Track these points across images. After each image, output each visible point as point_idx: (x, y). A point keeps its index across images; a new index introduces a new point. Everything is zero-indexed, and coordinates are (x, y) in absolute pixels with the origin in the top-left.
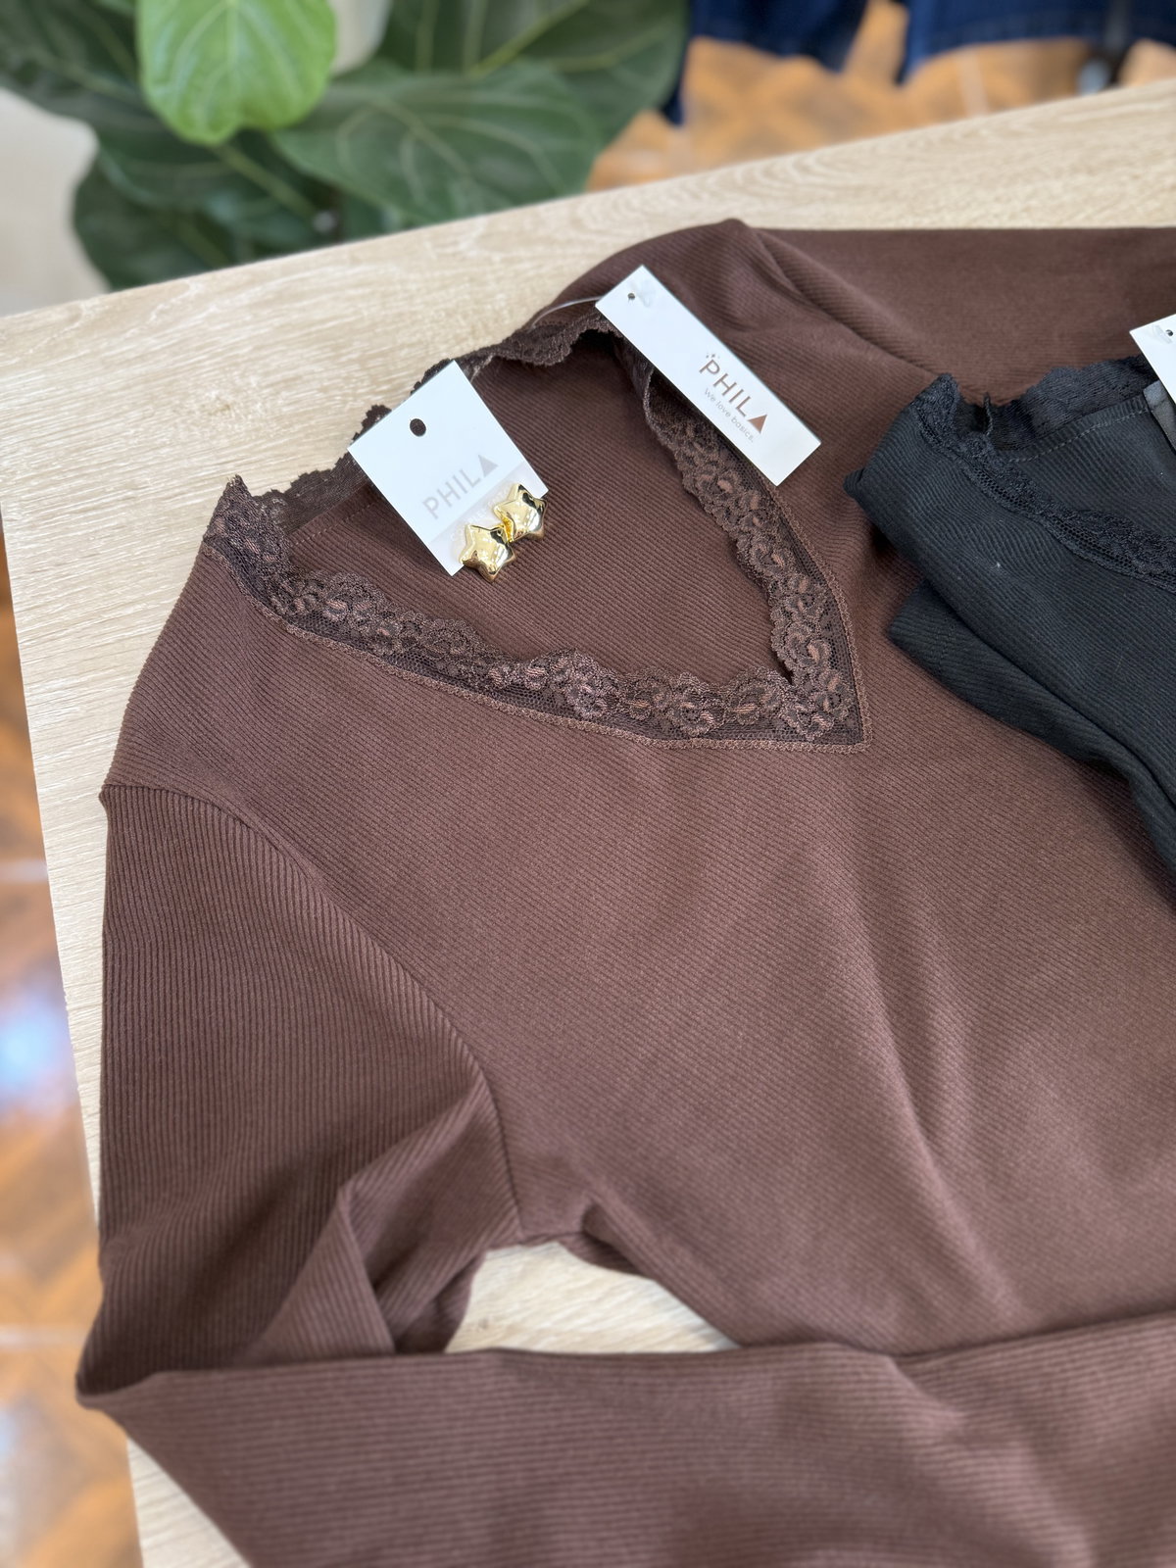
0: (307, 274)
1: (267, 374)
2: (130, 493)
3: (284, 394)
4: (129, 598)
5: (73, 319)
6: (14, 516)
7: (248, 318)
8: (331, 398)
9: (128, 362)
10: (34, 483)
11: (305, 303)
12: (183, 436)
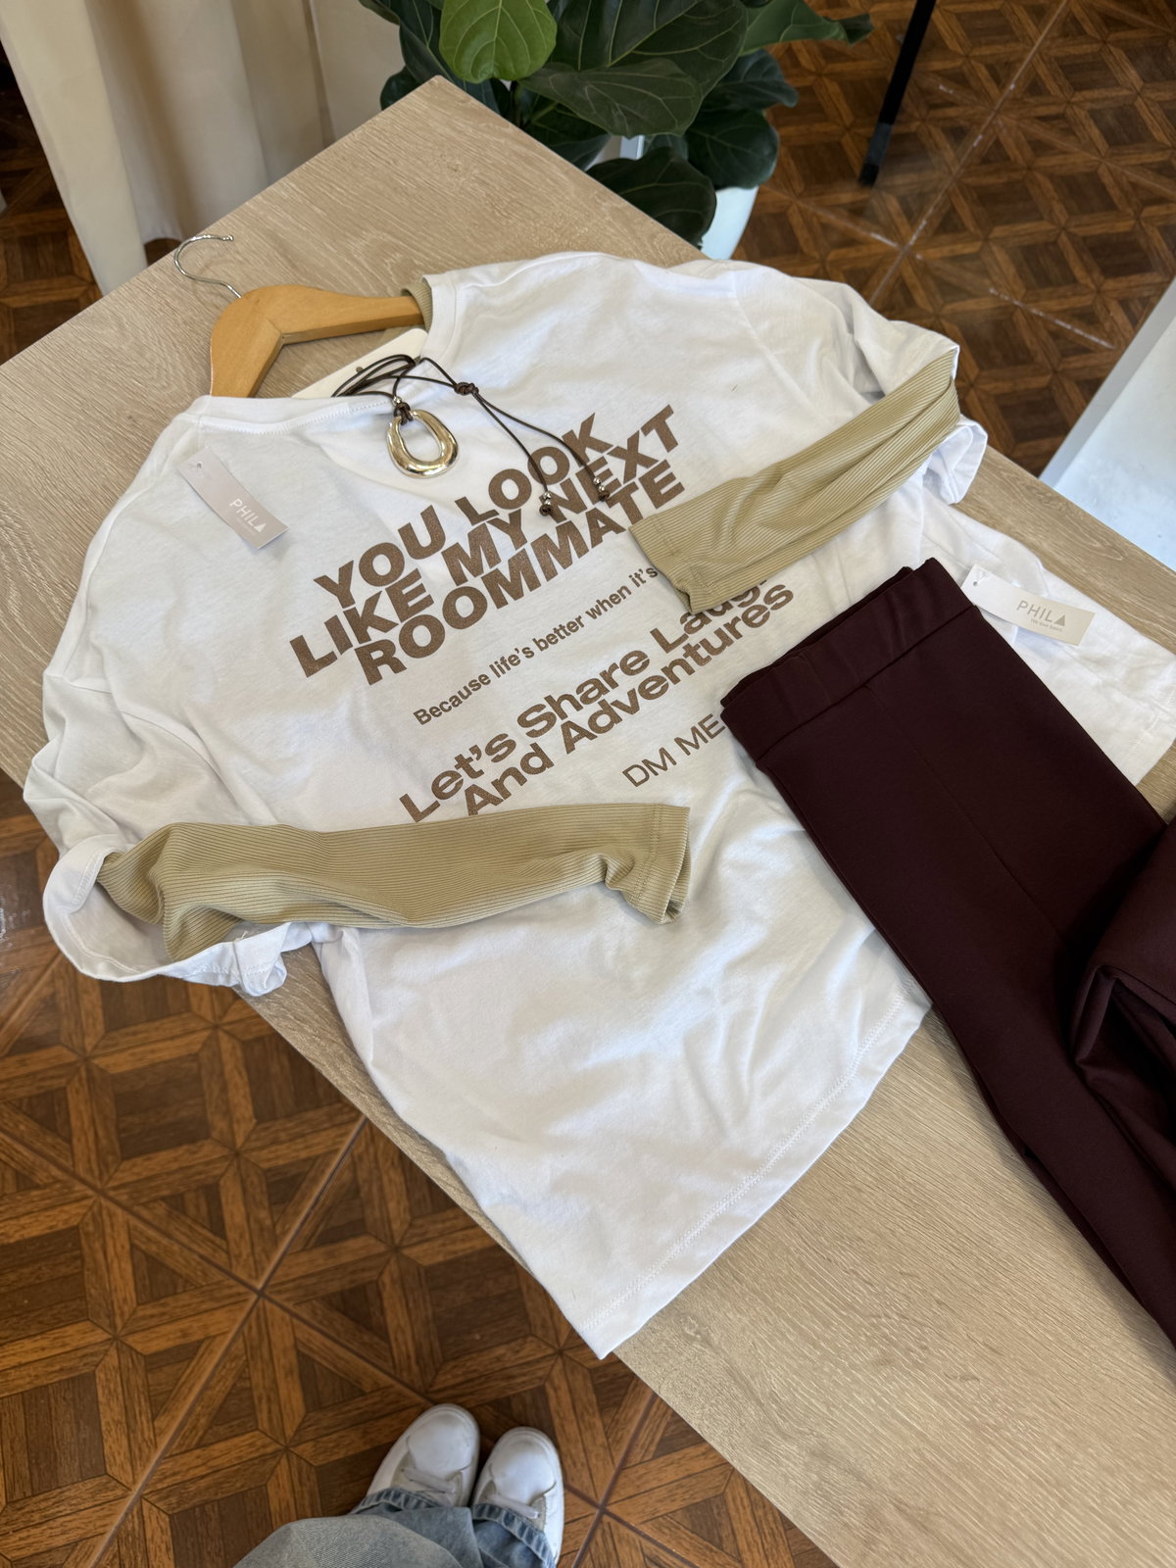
0: (545, 160)
1: (482, 174)
2: (392, 162)
3: (476, 184)
4: (345, 187)
5: (463, 102)
6: (356, 135)
7: (507, 154)
8: (485, 200)
9: (454, 129)
10: (375, 132)
11: (530, 168)
12: (430, 164)
